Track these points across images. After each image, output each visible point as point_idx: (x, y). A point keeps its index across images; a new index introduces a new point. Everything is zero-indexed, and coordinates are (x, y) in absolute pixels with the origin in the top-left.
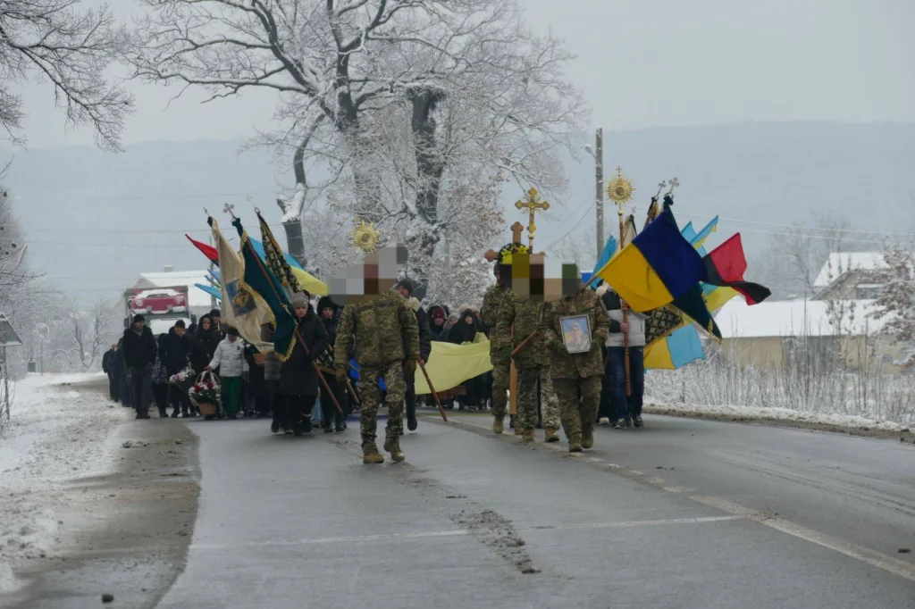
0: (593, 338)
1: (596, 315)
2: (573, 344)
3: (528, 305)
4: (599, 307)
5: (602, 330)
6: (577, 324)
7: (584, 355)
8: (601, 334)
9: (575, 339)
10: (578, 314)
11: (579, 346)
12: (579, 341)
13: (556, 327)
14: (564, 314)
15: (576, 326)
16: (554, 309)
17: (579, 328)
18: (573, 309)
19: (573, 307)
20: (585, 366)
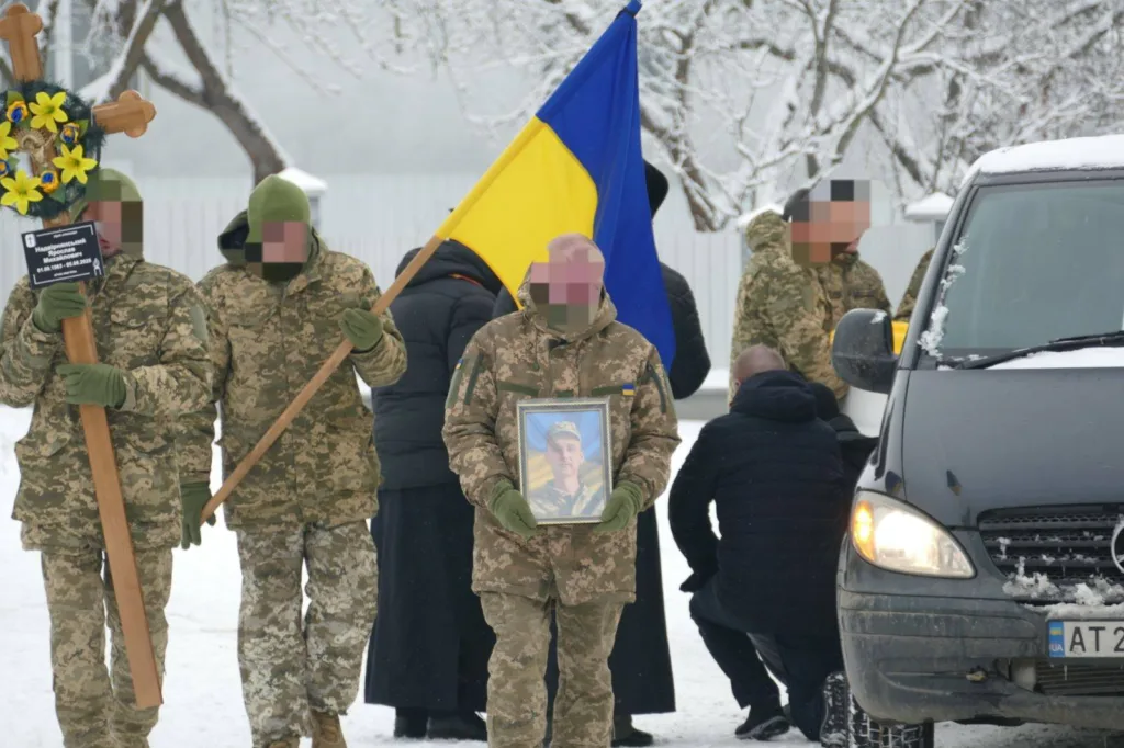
0: (615, 485)
1: (637, 410)
2: (549, 493)
3: (272, 336)
4: (651, 386)
5: (648, 460)
6: (570, 427)
7: (580, 533)
8: (645, 472)
9: (560, 480)
10: (580, 395)
11: (571, 501)
12: (572, 485)
13: (504, 430)
14: (534, 393)
15: (568, 435)
16: (505, 373)
17: (577, 444)
18: (568, 379)
19: (568, 373)
20: (580, 568)
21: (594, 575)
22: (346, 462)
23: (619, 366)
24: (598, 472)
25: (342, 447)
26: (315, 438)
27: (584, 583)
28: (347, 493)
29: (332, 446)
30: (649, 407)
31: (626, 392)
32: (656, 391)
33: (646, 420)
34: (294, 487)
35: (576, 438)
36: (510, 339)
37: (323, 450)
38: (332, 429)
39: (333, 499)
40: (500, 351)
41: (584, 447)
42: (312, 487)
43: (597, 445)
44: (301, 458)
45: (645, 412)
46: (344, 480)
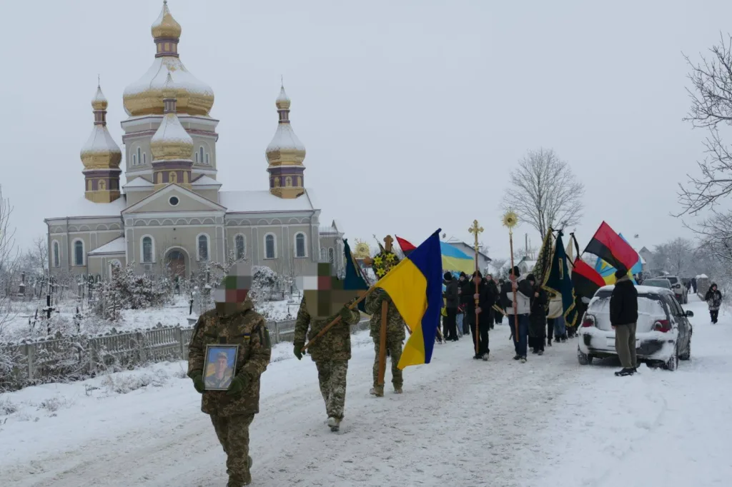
0: (236, 375)
2: (213, 378)
4: (257, 334)
6: (224, 354)
9: (217, 373)
11: (220, 381)
12: (221, 375)
15: (223, 357)
17: (225, 360)
18: (224, 333)
19: (225, 330)
20: (230, 403)
21: (236, 405)
22: (337, 343)
23: (245, 327)
24: (231, 371)
25: (336, 339)
26: (328, 336)
27: (231, 408)
28: (338, 352)
29: (333, 338)
30: (256, 342)
31: (245, 337)
32: (258, 336)
33: (254, 347)
34: (321, 349)
35: (225, 358)
36: (211, 317)
37: (330, 339)
38: (333, 334)
39: (333, 353)
40: (207, 321)
41: (228, 362)
42: (327, 349)
43: (233, 361)
44: (324, 341)
45: (254, 344)
46: (336, 348)
